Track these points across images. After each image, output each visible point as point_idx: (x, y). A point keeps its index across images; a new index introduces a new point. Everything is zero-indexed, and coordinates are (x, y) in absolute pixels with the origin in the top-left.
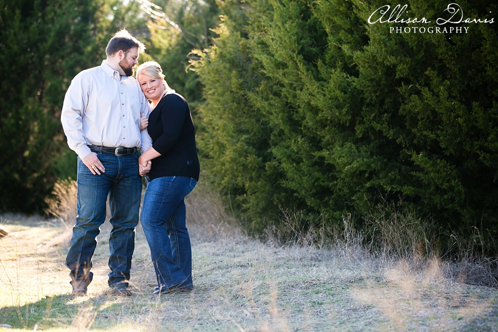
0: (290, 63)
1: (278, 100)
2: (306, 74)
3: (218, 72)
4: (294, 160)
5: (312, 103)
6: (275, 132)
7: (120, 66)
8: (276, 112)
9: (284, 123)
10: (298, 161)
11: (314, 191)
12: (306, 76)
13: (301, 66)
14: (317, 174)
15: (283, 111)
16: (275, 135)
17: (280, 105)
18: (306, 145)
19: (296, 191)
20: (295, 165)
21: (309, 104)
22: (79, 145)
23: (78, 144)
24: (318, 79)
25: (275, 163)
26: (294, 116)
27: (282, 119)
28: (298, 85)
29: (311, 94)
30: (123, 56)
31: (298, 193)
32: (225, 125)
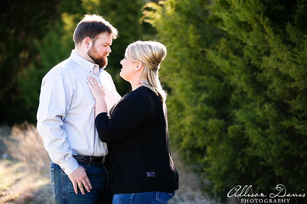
0: (255, 26)
1: (240, 60)
2: (273, 38)
3: (173, 25)
4: (259, 125)
5: (281, 69)
6: (237, 91)
7: (90, 56)
8: (238, 73)
9: (247, 85)
10: (264, 126)
11: (282, 159)
12: (273, 40)
13: (268, 29)
14: (285, 143)
15: (246, 72)
16: (236, 95)
17: (242, 65)
18: (273, 111)
19: (263, 160)
20: (260, 130)
21: (277, 70)
22: (67, 157)
23: (65, 156)
24: (287, 41)
25: (237, 126)
26: (258, 77)
27: (245, 80)
28: (263, 48)
29: (279, 60)
30: (91, 44)
31: (265, 161)
32: (183, 85)
